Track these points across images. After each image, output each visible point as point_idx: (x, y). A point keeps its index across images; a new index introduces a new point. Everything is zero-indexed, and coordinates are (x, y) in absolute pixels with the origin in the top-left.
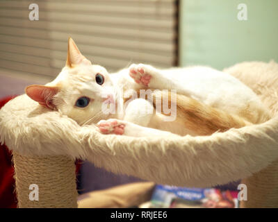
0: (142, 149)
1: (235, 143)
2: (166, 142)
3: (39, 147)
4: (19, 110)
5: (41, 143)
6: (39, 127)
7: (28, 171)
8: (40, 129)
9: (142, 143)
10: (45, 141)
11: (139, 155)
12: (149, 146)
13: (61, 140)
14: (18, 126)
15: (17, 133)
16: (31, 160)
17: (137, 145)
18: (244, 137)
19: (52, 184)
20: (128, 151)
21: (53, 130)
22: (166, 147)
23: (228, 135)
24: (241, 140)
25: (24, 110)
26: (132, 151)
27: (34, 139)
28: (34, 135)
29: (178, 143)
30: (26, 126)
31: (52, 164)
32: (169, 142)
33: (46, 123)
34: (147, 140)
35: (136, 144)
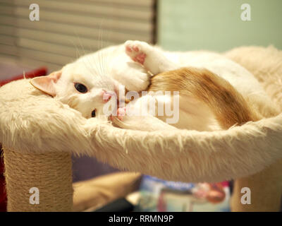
0: (157, 146)
1: (253, 137)
2: (183, 137)
3: (40, 143)
4: (13, 100)
5: (41, 138)
6: (38, 120)
7: (22, 168)
8: (40, 123)
9: (157, 138)
10: (47, 136)
11: (153, 151)
12: (164, 141)
13: (65, 135)
14: (13, 119)
15: (13, 128)
16: (25, 156)
17: (152, 141)
18: (262, 131)
19: (48, 182)
20: (141, 147)
21: (56, 124)
22: (183, 142)
23: (246, 129)
24: (260, 134)
25: (17, 100)
26: (146, 147)
27: (33, 134)
28: (34, 130)
29: (195, 139)
30: (23, 119)
31: (49, 161)
32: (186, 138)
33: (47, 116)
34: (162, 135)
35: (150, 140)
